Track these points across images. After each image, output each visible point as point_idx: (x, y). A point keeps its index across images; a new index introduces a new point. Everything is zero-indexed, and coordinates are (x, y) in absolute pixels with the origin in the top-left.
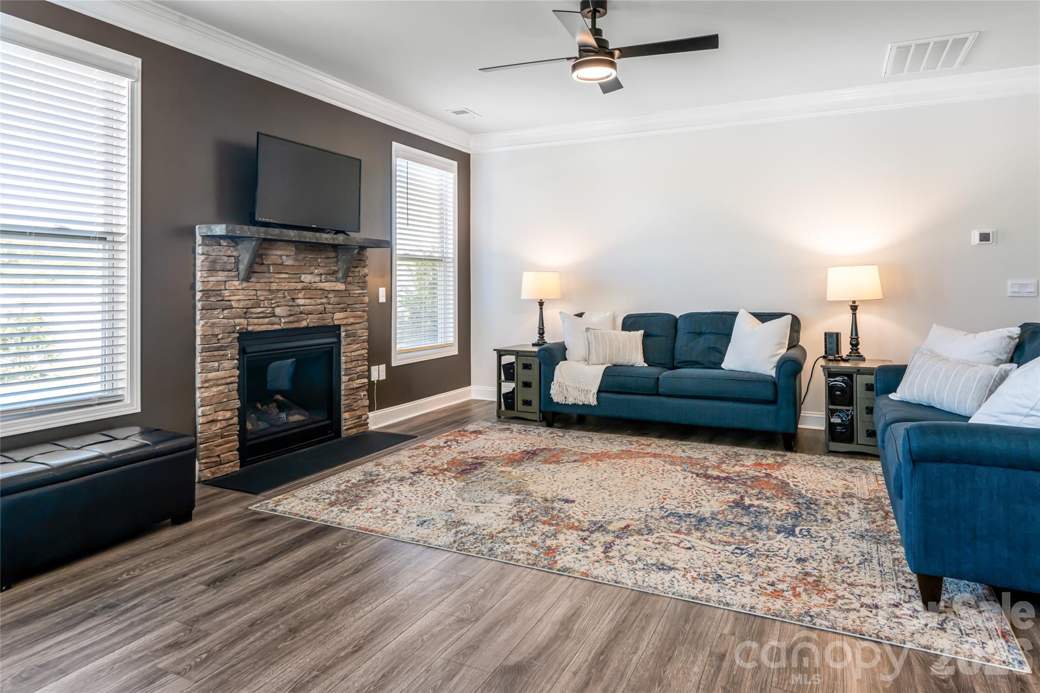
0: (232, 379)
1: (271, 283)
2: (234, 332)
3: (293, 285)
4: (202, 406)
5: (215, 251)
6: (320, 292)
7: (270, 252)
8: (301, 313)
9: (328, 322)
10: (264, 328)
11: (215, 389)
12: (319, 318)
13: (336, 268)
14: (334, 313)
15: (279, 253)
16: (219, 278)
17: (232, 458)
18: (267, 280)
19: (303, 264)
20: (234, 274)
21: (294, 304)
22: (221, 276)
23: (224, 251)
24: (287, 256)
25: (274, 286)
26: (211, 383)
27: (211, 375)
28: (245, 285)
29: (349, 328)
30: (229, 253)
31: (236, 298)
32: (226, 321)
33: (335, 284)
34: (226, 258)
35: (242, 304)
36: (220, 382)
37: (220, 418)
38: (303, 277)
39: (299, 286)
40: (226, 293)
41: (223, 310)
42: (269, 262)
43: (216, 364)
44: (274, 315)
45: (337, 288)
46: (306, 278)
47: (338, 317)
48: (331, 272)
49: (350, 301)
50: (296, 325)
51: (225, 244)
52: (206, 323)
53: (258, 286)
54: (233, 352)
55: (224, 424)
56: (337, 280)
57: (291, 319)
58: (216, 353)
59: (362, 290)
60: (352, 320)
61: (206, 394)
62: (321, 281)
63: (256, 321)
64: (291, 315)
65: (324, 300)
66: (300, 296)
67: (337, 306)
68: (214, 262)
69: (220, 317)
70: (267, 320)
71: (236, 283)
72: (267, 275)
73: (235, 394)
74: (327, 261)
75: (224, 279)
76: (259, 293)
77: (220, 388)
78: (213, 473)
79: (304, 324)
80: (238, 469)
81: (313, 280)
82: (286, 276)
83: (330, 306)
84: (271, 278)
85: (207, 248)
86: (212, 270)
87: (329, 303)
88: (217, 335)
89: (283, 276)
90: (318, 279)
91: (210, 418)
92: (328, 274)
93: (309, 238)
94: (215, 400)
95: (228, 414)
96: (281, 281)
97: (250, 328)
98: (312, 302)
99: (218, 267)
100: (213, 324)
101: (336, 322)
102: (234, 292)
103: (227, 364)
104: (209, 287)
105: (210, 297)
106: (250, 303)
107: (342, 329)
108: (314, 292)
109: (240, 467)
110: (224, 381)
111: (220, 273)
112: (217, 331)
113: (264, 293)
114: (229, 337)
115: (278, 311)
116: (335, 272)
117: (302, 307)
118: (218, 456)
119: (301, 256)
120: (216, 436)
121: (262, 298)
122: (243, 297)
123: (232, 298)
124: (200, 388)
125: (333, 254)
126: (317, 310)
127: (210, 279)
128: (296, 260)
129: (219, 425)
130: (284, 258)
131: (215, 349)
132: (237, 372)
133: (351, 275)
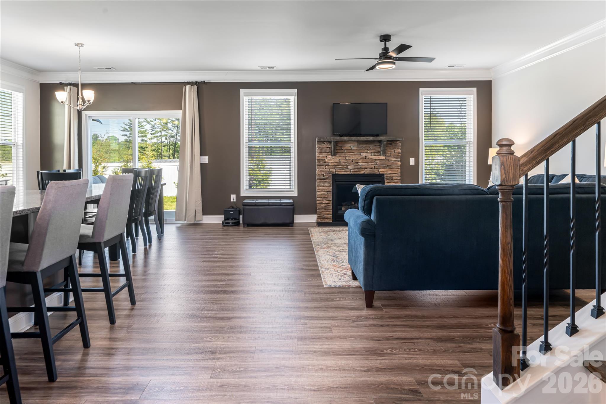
0: (329, 190)
1: (346, 156)
2: (330, 174)
3: (356, 157)
4: (318, 197)
5: (322, 146)
6: (370, 160)
7: (345, 145)
8: (361, 168)
9: (376, 172)
10: (343, 173)
11: (322, 192)
12: (370, 171)
13: (379, 150)
14: (379, 169)
15: (350, 145)
16: (323, 155)
17: (329, 217)
18: (344, 155)
19: (361, 149)
20: (329, 153)
21: (357, 164)
22: (325, 154)
23: (326, 146)
24: (354, 146)
25: (347, 158)
26: (321, 190)
27: (320, 188)
28: (334, 157)
29: (389, 175)
30: (327, 146)
31: (330, 162)
32: (326, 170)
33: (379, 156)
34: (326, 148)
35: (333, 164)
36: (324, 190)
37: (324, 202)
38: (362, 154)
39: (359, 158)
40: (326, 160)
41: (326, 166)
42: (344, 149)
43: (323, 184)
44: (348, 169)
45: (380, 158)
46: (364, 155)
47: (382, 171)
48: (377, 152)
49: (389, 163)
50: (358, 173)
51: (326, 143)
52: (318, 170)
53: (340, 158)
54: (330, 180)
55: (326, 205)
56: (380, 155)
57: (355, 170)
58: (322, 180)
59: (397, 159)
60: (390, 172)
61: (319, 194)
62: (372, 156)
63: (339, 170)
64: (355, 169)
65: (373, 163)
66: (360, 161)
67: (381, 166)
68: (321, 149)
69: (324, 169)
70: (344, 170)
71: (330, 157)
72: (344, 153)
73: (331, 195)
74: (375, 147)
75: (325, 155)
76: (340, 160)
77: (324, 192)
78: (321, 220)
79: (362, 172)
80: (332, 221)
81: (367, 155)
82: (353, 154)
83: (377, 166)
84: (346, 154)
85: (319, 145)
86: (321, 153)
87: (376, 165)
88: (324, 174)
89: (351, 154)
90: (370, 154)
91: (320, 202)
92: (376, 153)
93: (354, 139)
94: (322, 196)
95: (327, 202)
96: (351, 156)
97: (336, 173)
98: (367, 164)
99: (323, 151)
100: (321, 171)
101: (380, 173)
102: (330, 160)
103: (326, 184)
104: (319, 158)
105: (320, 161)
106: (336, 164)
107: (385, 176)
108: (368, 160)
109: (333, 221)
110: (325, 190)
111: (324, 153)
112: (323, 173)
113: (342, 160)
114: (328, 175)
115: (349, 167)
116: (379, 152)
117: (361, 166)
118: (324, 215)
119: (361, 146)
120: (322, 208)
121: (342, 162)
122: (333, 162)
123: (329, 162)
124: (318, 191)
125: (378, 144)
126: (369, 167)
127: (320, 155)
128: (358, 147)
129: (324, 205)
130: (352, 147)
131: (323, 179)
132: (331, 188)
133: (389, 152)
